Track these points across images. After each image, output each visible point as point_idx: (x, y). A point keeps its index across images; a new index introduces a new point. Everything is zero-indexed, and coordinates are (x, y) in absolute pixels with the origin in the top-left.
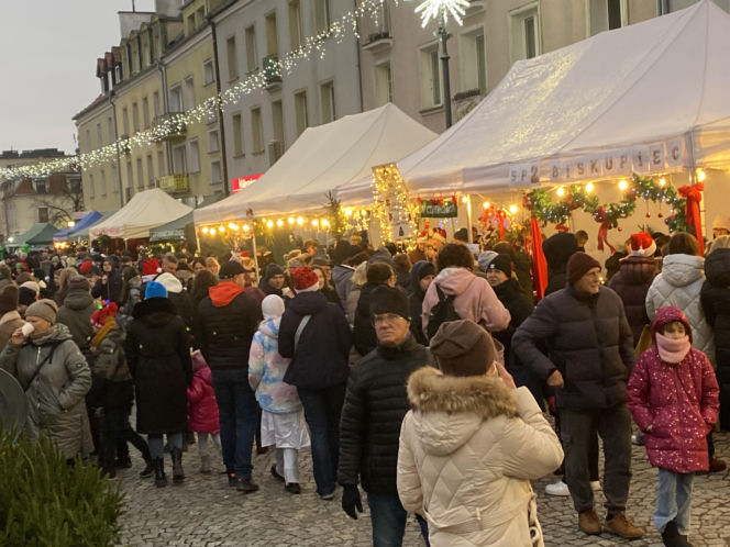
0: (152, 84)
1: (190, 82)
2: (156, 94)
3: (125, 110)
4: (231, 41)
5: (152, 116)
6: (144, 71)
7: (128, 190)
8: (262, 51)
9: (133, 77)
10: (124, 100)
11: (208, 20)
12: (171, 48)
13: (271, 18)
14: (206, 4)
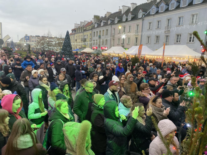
0: (81, 34)
1: (87, 35)
2: (82, 35)
3: (76, 36)
4: (94, 32)
5: (81, 38)
6: (80, 33)
7: (76, 46)
8: (98, 34)
9: (78, 33)
10: (76, 35)
11: (91, 29)
12: (84, 30)
13: (100, 31)
14: (90, 27)
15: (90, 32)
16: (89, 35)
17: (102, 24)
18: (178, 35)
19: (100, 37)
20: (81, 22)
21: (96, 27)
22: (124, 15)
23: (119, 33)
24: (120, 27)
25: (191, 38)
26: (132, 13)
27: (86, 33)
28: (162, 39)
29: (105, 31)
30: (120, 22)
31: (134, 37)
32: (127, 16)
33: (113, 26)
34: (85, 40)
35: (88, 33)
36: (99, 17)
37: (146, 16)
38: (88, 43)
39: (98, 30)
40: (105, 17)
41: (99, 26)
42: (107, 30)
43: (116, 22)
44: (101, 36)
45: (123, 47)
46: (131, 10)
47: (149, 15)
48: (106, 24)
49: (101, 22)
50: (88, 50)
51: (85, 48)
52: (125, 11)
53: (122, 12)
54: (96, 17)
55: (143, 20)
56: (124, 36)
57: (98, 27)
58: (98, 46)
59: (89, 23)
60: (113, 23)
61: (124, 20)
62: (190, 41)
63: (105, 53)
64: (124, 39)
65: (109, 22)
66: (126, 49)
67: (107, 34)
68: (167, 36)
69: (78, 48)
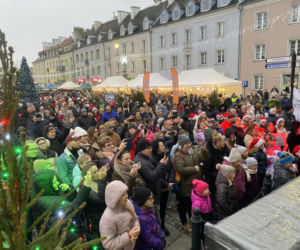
1: (66, 61)
2: (57, 62)
4: (77, 55)
5: (56, 66)
6: (53, 57)
8: (84, 58)
9: (50, 58)
10: (47, 61)
11: (72, 51)
12: (61, 53)
13: (87, 53)
14: (70, 47)
15: (70, 55)
16: (69, 60)
17: (89, 42)
18: (202, 54)
19: (87, 63)
20: (54, 40)
21: (79, 46)
22: (122, 26)
23: (117, 55)
24: (117, 46)
25: (219, 57)
26: (134, 22)
27: (63, 57)
28: (182, 61)
29: (95, 53)
30: (117, 36)
31: (141, 60)
32: (126, 27)
33: (107, 44)
34: (63, 69)
35: (67, 57)
36: (82, 30)
37: (154, 26)
38: (69, 73)
39: (83, 51)
40: (93, 29)
41: (84, 44)
42: (98, 51)
43: (110, 36)
44: (90, 61)
45: (125, 76)
46: (132, 17)
47: (158, 24)
48: (95, 41)
49: (86, 38)
50: (69, 85)
51: (64, 81)
52: (123, 19)
53: (119, 22)
54: (78, 30)
55: (151, 33)
56: (124, 60)
57: (82, 46)
58: (85, 77)
59: (67, 40)
60: (105, 39)
61: (122, 33)
62: (219, 61)
63: (97, 89)
64: (125, 65)
65: (100, 38)
66: (130, 79)
67: (98, 58)
68: (188, 56)
69: (52, 82)
